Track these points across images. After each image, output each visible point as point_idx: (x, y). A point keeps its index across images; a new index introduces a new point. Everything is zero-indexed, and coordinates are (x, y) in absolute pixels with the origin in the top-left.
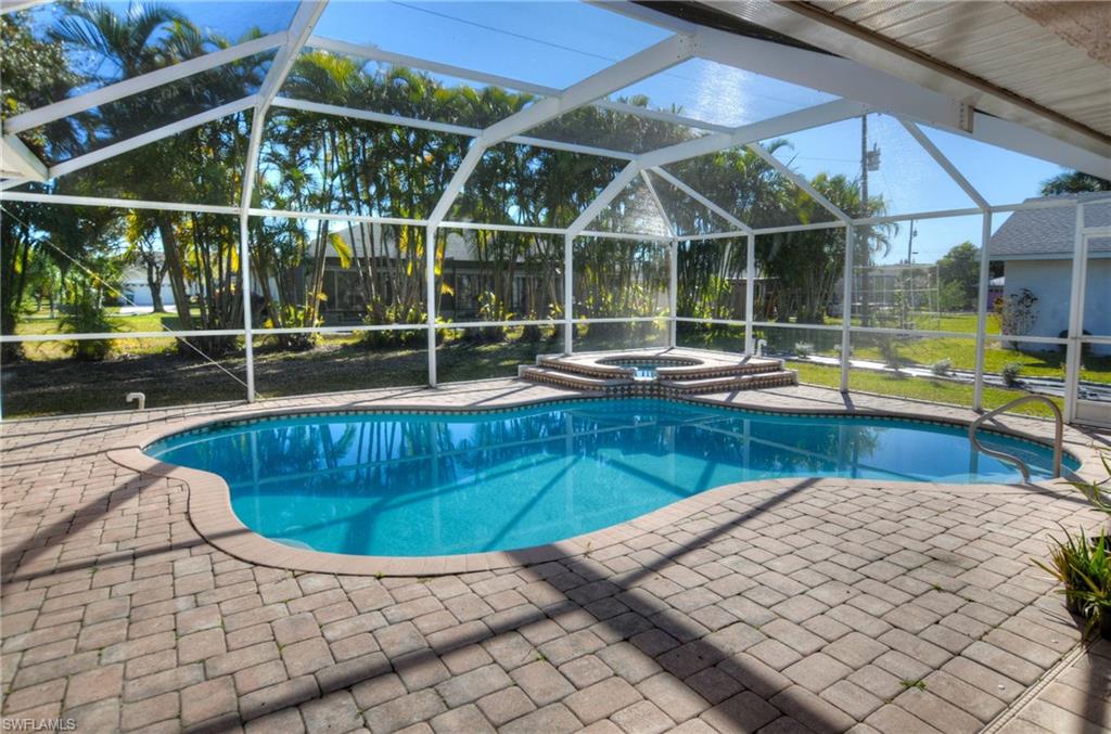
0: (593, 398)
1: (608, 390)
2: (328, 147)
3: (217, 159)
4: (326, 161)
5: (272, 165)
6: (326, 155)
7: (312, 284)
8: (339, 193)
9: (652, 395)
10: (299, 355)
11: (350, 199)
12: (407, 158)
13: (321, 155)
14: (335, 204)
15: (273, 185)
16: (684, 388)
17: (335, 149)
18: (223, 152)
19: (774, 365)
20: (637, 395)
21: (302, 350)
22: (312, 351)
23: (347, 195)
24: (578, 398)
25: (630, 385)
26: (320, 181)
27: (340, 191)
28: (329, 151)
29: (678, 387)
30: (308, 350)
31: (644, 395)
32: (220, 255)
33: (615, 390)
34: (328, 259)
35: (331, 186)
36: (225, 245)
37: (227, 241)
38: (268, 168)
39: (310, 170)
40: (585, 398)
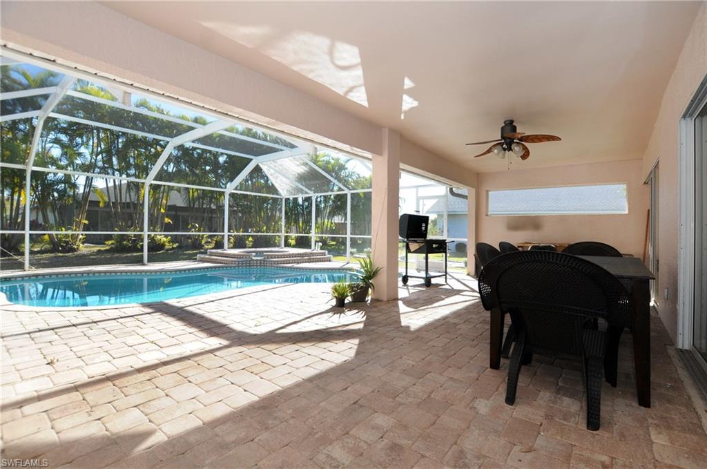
0: (231, 267)
1: (239, 264)
2: (95, 138)
3: (15, 138)
4: (93, 146)
5: (55, 145)
6: (93, 142)
7: (79, 215)
8: (100, 164)
9: (261, 266)
10: (67, 254)
11: (107, 168)
12: (146, 149)
13: (91, 143)
14: (97, 170)
15: (55, 156)
16: (275, 262)
17: (99, 140)
18: (20, 135)
19: (322, 253)
20: (253, 266)
21: (69, 252)
22: (75, 253)
23: (106, 165)
24: (222, 267)
25: (250, 261)
26: (89, 157)
27: (101, 163)
28: (96, 141)
29: (272, 261)
30: (73, 252)
31: (257, 266)
32: (12, 195)
33: (243, 264)
34: (90, 201)
35: (96, 160)
36: (17, 189)
37: (18, 186)
38: (52, 147)
39: (82, 150)
40: (227, 267)
